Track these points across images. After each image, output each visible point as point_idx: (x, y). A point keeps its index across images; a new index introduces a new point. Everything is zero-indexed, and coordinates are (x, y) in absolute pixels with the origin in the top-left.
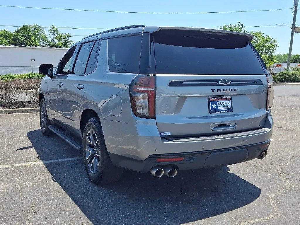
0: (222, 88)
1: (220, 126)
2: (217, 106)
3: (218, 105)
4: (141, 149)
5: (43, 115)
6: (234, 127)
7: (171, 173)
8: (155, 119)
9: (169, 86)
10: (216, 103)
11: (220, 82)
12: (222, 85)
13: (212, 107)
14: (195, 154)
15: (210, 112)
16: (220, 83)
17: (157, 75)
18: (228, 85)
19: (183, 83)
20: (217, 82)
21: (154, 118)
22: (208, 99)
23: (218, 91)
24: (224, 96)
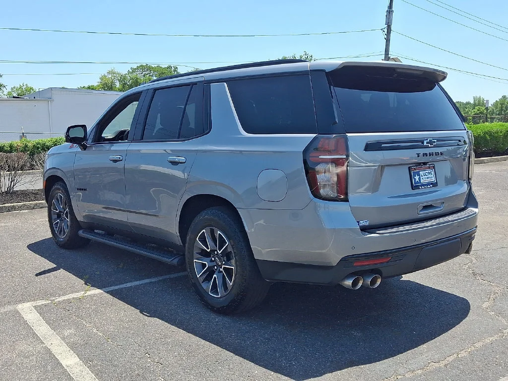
0: (427, 151)
1: (426, 207)
2: (419, 179)
3: (421, 177)
4: (328, 248)
5: (55, 213)
6: (442, 208)
7: (373, 282)
8: (348, 201)
9: (365, 150)
10: (419, 175)
11: (425, 142)
12: (428, 147)
13: (415, 179)
14: (403, 250)
15: (413, 187)
16: (425, 144)
17: (349, 135)
18: (435, 146)
19: (383, 145)
20: (421, 143)
21: (346, 200)
22: (409, 167)
23: (423, 156)
24: (428, 162)
